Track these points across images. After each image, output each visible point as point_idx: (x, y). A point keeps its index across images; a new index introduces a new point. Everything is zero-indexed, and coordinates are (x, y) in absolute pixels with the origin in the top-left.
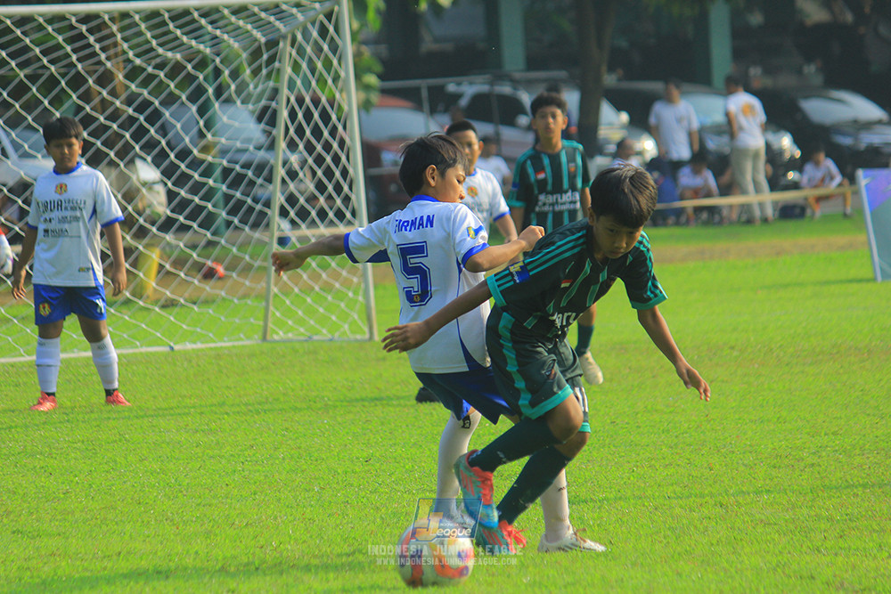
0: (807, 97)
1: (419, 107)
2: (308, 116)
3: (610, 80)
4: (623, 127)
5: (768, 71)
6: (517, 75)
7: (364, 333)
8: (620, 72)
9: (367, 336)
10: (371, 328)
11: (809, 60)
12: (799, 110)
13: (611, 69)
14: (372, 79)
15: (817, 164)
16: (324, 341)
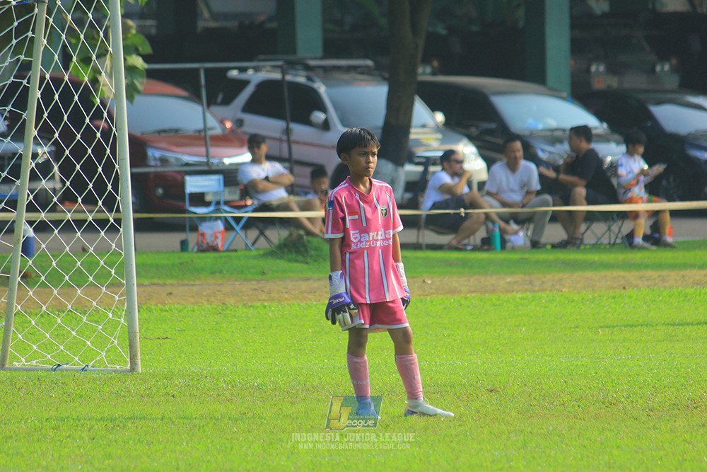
0: (659, 102)
1: (195, 96)
2: (66, 97)
3: (425, 73)
4: (438, 129)
5: (612, 70)
6: (312, 63)
7: (126, 362)
8: (435, 64)
9: (128, 367)
10: (133, 358)
11: (663, 58)
12: (651, 117)
13: (426, 60)
14: (138, 62)
16: (76, 370)
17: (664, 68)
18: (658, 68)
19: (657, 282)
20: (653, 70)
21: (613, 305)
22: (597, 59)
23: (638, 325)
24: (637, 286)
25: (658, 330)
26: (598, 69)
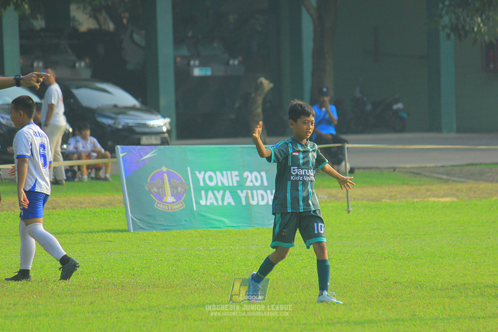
11: (80, 58)
12: (73, 96)
15: (84, 138)
17: (81, 65)
18: (77, 65)
19: (76, 204)
20: (74, 66)
21: (48, 220)
22: (38, 58)
23: (63, 233)
24: (64, 207)
25: (76, 236)
26: (38, 65)
